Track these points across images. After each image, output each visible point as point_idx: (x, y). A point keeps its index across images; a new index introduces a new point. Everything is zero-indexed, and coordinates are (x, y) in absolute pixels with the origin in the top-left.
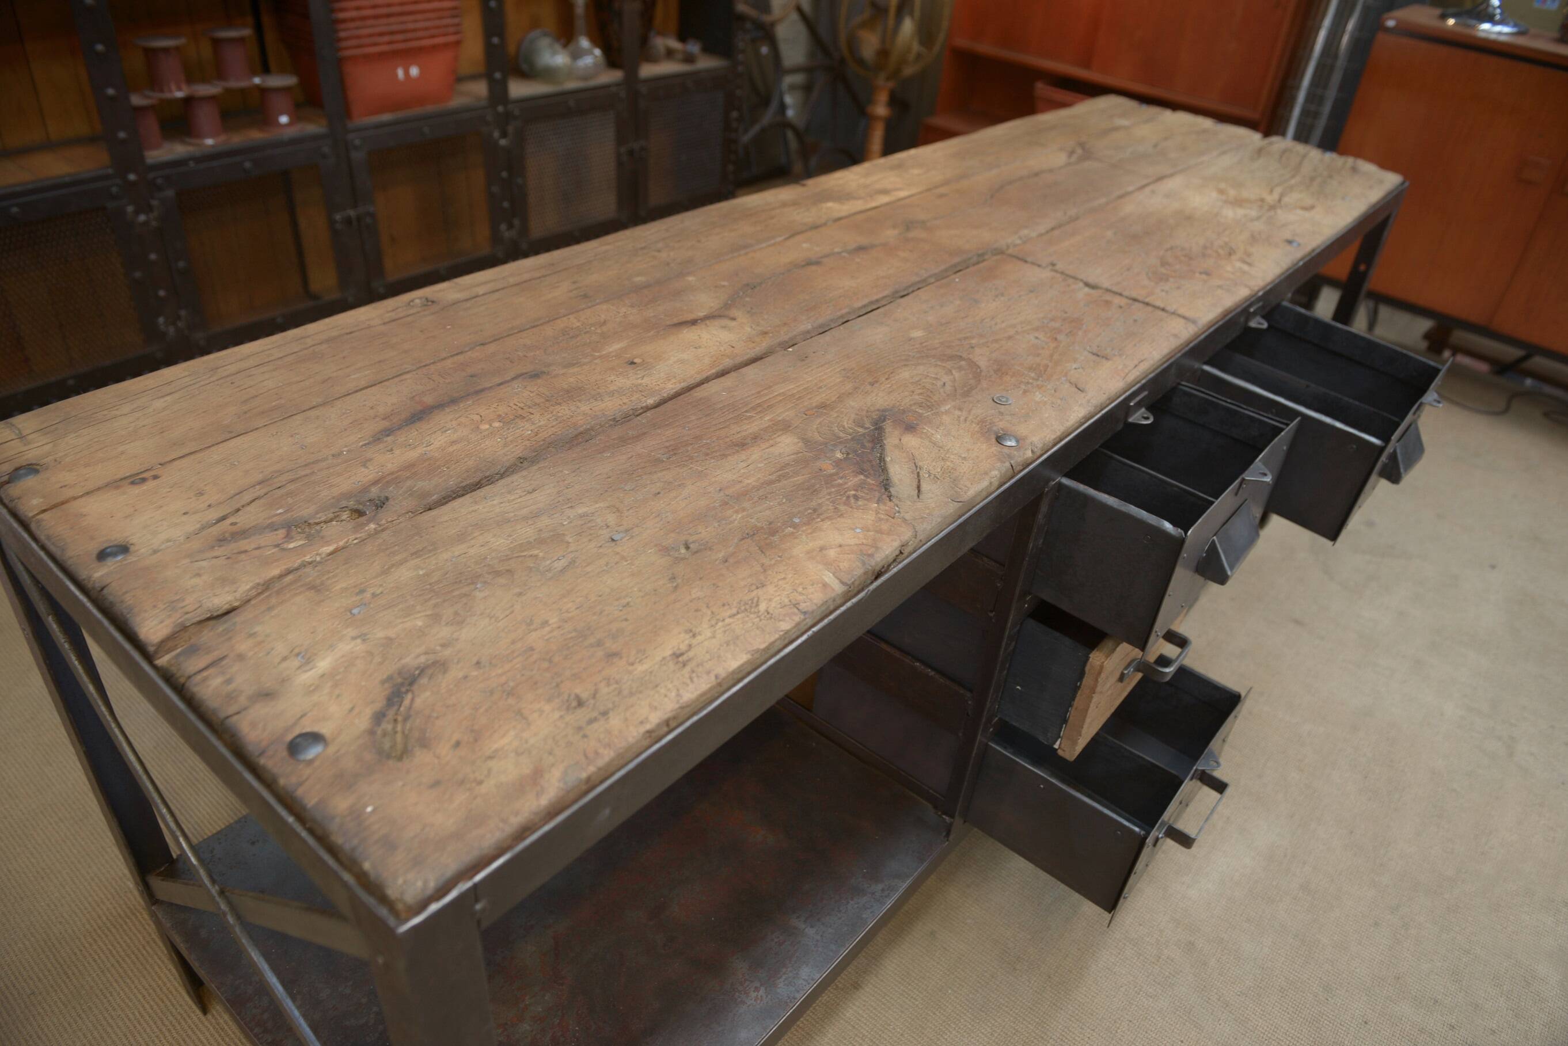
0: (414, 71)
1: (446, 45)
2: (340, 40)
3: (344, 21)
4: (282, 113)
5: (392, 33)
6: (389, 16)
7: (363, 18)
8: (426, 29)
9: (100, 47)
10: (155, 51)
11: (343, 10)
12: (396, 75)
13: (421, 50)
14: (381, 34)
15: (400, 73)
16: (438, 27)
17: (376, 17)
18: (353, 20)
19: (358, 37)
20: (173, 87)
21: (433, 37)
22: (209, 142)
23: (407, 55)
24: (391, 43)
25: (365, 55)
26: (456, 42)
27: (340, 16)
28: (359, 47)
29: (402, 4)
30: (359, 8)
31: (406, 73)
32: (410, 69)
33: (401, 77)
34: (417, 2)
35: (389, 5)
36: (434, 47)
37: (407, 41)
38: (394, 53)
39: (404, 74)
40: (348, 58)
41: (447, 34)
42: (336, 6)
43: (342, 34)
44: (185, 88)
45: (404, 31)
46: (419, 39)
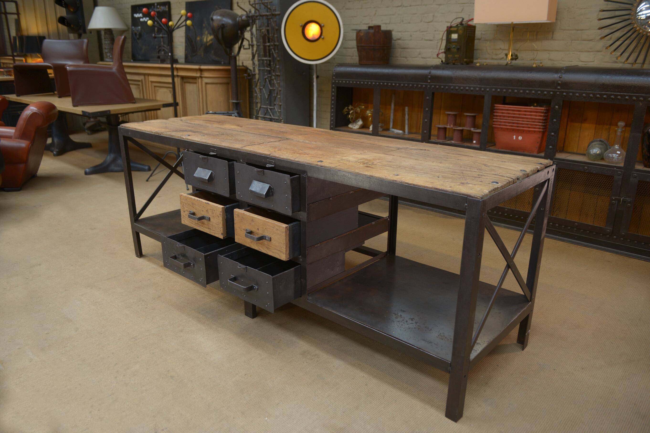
0: (520, 138)
1: (535, 131)
2: (494, 121)
3: (497, 116)
4: (474, 140)
5: (513, 123)
6: (514, 117)
7: (504, 116)
8: (527, 124)
9: (427, 109)
10: (447, 114)
11: (497, 112)
12: (513, 138)
13: (524, 131)
14: (509, 123)
15: (515, 137)
16: (532, 125)
17: (509, 117)
18: (500, 116)
19: (501, 122)
21: (529, 128)
22: (453, 142)
23: (519, 132)
24: (512, 126)
25: (502, 128)
26: (540, 132)
27: (495, 114)
28: (500, 125)
29: (519, 114)
30: (503, 113)
31: (517, 138)
32: (519, 137)
33: (514, 138)
34: (525, 115)
35: (514, 114)
36: (529, 131)
37: (518, 127)
38: (513, 130)
39: (516, 138)
40: (495, 127)
41: (535, 128)
42: (495, 111)
43: (494, 120)
44: (452, 126)
45: (518, 123)
46: (523, 127)
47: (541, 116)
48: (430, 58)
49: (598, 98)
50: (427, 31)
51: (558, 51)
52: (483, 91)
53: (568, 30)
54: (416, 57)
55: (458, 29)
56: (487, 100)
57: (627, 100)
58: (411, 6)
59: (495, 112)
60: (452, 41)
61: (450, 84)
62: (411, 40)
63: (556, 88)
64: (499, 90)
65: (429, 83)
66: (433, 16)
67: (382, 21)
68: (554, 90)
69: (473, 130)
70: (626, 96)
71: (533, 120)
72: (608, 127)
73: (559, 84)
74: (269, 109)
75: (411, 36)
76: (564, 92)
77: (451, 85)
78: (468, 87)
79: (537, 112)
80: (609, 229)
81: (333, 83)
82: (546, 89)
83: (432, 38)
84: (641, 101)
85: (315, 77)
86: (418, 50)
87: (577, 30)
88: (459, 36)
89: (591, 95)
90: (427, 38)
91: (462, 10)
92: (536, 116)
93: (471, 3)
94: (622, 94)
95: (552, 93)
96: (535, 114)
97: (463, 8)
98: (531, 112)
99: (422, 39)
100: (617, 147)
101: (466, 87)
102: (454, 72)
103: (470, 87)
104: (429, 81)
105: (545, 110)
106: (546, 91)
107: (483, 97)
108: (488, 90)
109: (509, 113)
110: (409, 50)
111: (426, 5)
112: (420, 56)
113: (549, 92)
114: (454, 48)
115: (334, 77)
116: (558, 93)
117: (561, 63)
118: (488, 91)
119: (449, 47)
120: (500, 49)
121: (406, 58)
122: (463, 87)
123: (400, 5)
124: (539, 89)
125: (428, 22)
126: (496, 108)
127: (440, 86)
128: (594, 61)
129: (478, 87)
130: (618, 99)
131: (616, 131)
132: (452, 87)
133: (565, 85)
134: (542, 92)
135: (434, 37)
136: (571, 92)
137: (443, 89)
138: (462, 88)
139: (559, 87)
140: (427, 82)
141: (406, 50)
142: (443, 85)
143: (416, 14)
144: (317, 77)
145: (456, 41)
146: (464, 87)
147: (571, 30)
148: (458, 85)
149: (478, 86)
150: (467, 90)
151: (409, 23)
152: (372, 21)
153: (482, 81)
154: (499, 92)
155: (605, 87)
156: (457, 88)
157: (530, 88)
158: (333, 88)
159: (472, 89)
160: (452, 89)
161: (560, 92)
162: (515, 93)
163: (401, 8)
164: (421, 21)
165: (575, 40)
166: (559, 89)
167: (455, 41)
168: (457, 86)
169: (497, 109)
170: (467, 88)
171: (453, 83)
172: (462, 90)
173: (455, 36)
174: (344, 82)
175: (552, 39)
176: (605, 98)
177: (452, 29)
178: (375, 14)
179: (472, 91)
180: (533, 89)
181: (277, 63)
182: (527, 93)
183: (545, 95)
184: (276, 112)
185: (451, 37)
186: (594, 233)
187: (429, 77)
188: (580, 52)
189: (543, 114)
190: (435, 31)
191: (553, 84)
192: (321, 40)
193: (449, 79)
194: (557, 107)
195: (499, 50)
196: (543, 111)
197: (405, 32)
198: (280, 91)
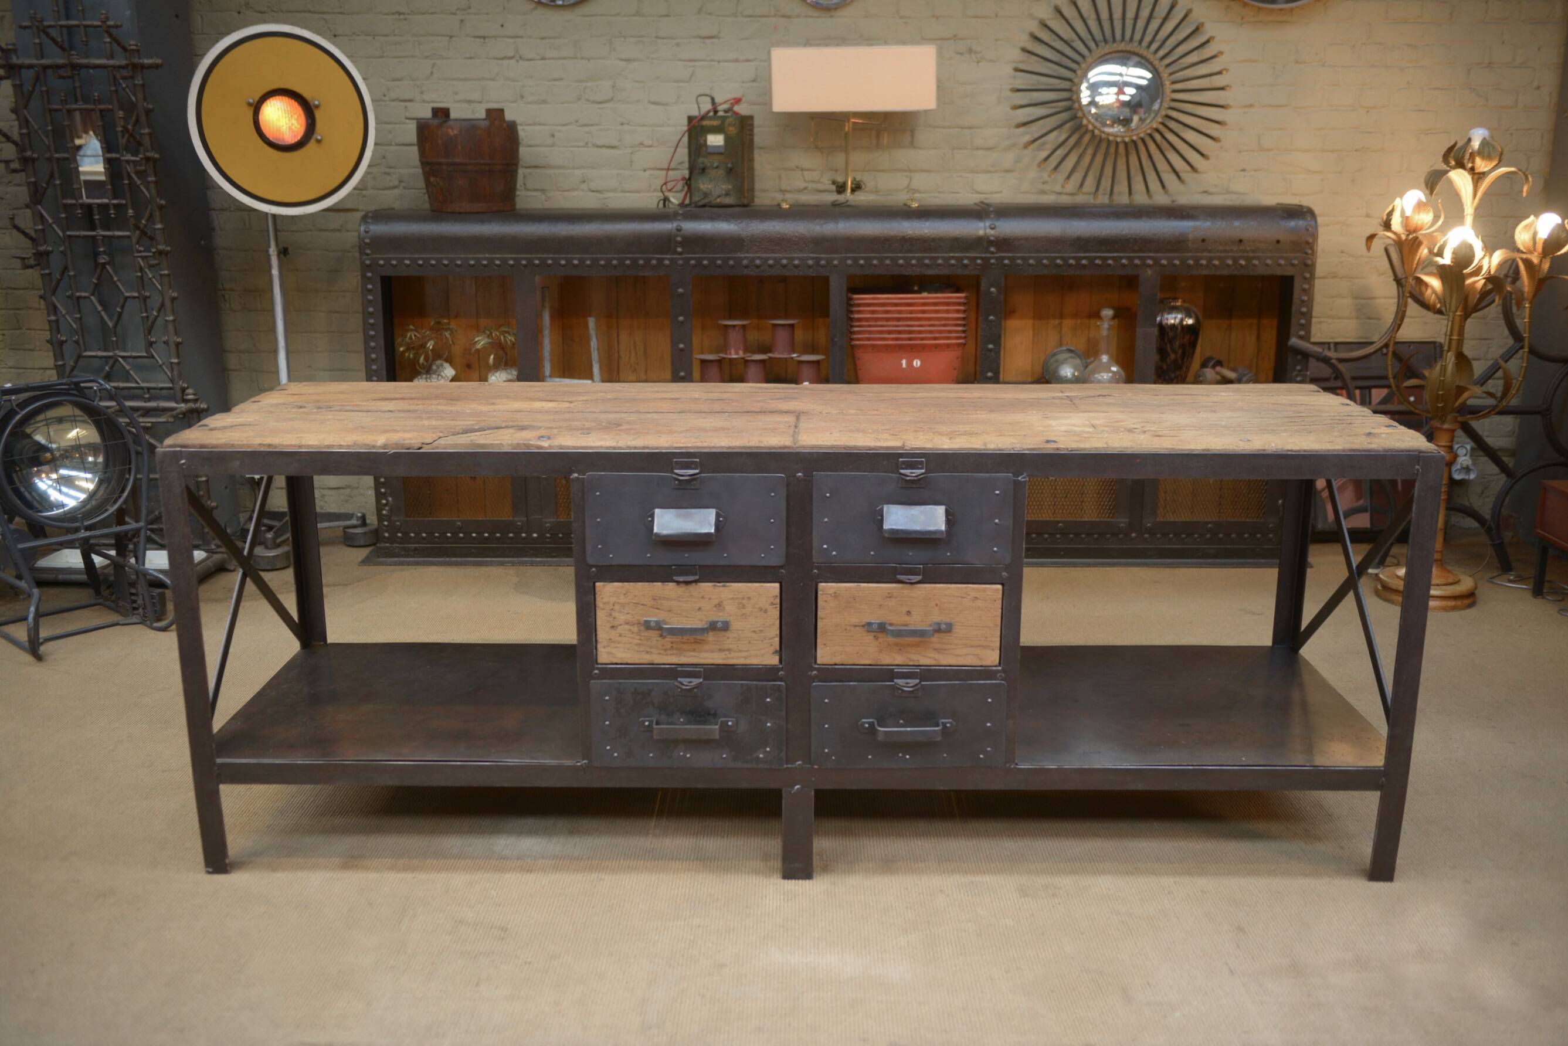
0: (917, 363)
1: (948, 346)
2: (854, 333)
3: (859, 320)
4: (805, 381)
5: (899, 332)
6: (899, 319)
7: (877, 319)
8: (931, 332)
9: (681, 318)
10: (726, 326)
11: (859, 312)
12: (902, 364)
13: (924, 346)
14: (889, 332)
15: (904, 362)
16: (941, 332)
17: (888, 319)
18: (867, 320)
19: (870, 332)
20: (733, 351)
21: (935, 339)
23: (913, 350)
24: (897, 339)
25: (874, 346)
26: (959, 345)
27: (856, 316)
28: (869, 339)
29: (911, 312)
30: (873, 312)
31: (910, 364)
32: (914, 359)
33: (904, 365)
34: (924, 312)
35: (900, 312)
36: (936, 346)
37: (910, 339)
38: (900, 347)
39: (907, 364)
40: (860, 346)
41: (948, 338)
42: (854, 309)
43: (856, 329)
44: (741, 354)
45: (910, 332)
46: (922, 339)
47: (958, 311)
48: (614, 190)
49: (1071, 265)
50: (597, 125)
51: (926, 171)
52: (823, 266)
53: (944, 127)
54: (573, 189)
55: (723, 123)
56: (837, 287)
57: (1124, 266)
58: (543, 59)
59: (852, 312)
60: (710, 150)
61: (739, 255)
62: (553, 145)
63: (987, 251)
64: (862, 262)
65: (681, 253)
66: (613, 86)
67: (456, 93)
68: (983, 255)
69: (798, 357)
70: (1121, 258)
71: (943, 322)
72: (1056, 322)
73: (991, 243)
74: (120, 359)
75: (553, 136)
76: (1004, 258)
77: (742, 256)
78: (786, 258)
79: (948, 304)
80: (1122, 521)
81: (365, 268)
82: (967, 255)
83: (616, 143)
84: (1149, 266)
85: (273, 251)
86: (577, 172)
87: (962, 128)
88: (726, 140)
89: (1059, 261)
90: (600, 142)
91: (691, 76)
92: (947, 311)
93: (712, 60)
94: (1115, 255)
95: (979, 261)
96: (945, 308)
97: (693, 72)
98: (936, 304)
99: (587, 144)
100: (1105, 358)
101: (781, 259)
102: (744, 224)
103: (792, 259)
104: (679, 249)
105: (966, 297)
106: (967, 258)
107: (826, 280)
108: (836, 262)
109: (887, 312)
110: (551, 172)
111: (589, 60)
112: (584, 186)
113: (973, 259)
114: (717, 167)
115: (368, 251)
116: (992, 261)
117: (936, 197)
118: (835, 266)
119: (702, 166)
120: (797, 167)
121: (543, 191)
122: (774, 259)
123: (511, 54)
124: (952, 255)
125: (600, 103)
126: (856, 302)
127: (713, 261)
128: (1001, 192)
129: (812, 259)
130: (1109, 265)
131: (1098, 328)
132: (745, 262)
133: (1004, 243)
134: (959, 260)
135: (620, 140)
136: (1019, 258)
137: (720, 266)
138: (771, 262)
139: (992, 249)
140: (676, 253)
141: (538, 171)
142: (719, 258)
143: (561, 79)
144: (283, 252)
145: (723, 151)
146: (777, 261)
147: (949, 127)
148: (758, 255)
149: (811, 255)
150: (784, 266)
151: (544, 102)
152: (422, 93)
153: (819, 243)
154: (862, 266)
155: (1082, 243)
156: (758, 262)
157: (934, 255)
158: (365, 279)
159: (796, 262)
160: (746, 267)
161: (996, 258)
162: (901, 266)
163: (513, 61)
164: (579, 99)
165: (960, 149)
166: (993, 253)
167: (716, 152)
168: (758, 258)
169: (859, 305)
170: (784, 262)
171: (747, 252)
172: (771, 266)
173: (715, 140)
174: (403, 263)
175: (912, 145)
176: (1084, 266)
177: (705, 123)
178: (432, 73)
179: (796, 267)
180: (940, 255)
181: (157, 214)
182: (927, 266)
183: (966, 266)
184: (160, 366)
185: (706, 141)
186: (1096, 536)
187: (679, 239)
188: (972, 172)
189: (962, 308)
190: (622, 124)
191: (980, 243)
192: (312, 143)
193: (736, 243)
194: (993, 289)
195: (793, 170)
196: (962, 300)
197: (534, 124)
198: (173, 299)
